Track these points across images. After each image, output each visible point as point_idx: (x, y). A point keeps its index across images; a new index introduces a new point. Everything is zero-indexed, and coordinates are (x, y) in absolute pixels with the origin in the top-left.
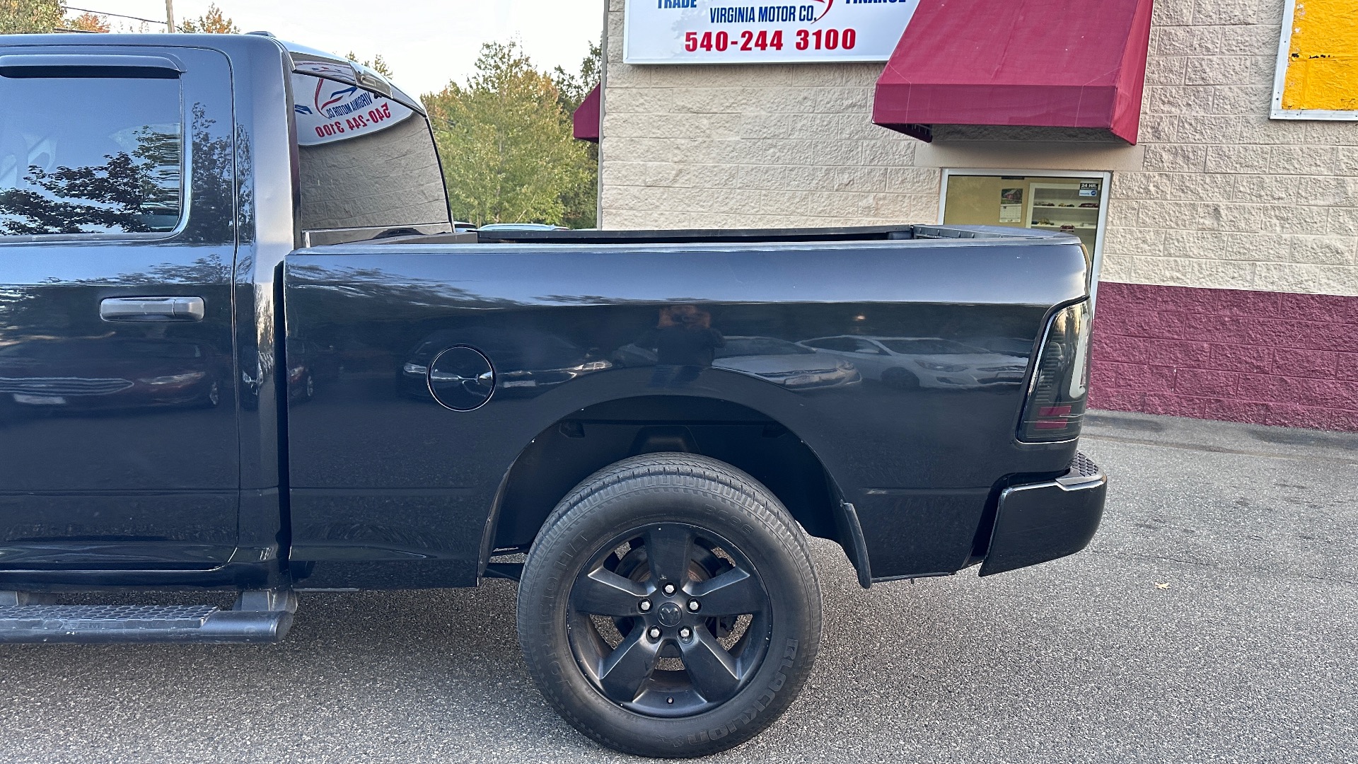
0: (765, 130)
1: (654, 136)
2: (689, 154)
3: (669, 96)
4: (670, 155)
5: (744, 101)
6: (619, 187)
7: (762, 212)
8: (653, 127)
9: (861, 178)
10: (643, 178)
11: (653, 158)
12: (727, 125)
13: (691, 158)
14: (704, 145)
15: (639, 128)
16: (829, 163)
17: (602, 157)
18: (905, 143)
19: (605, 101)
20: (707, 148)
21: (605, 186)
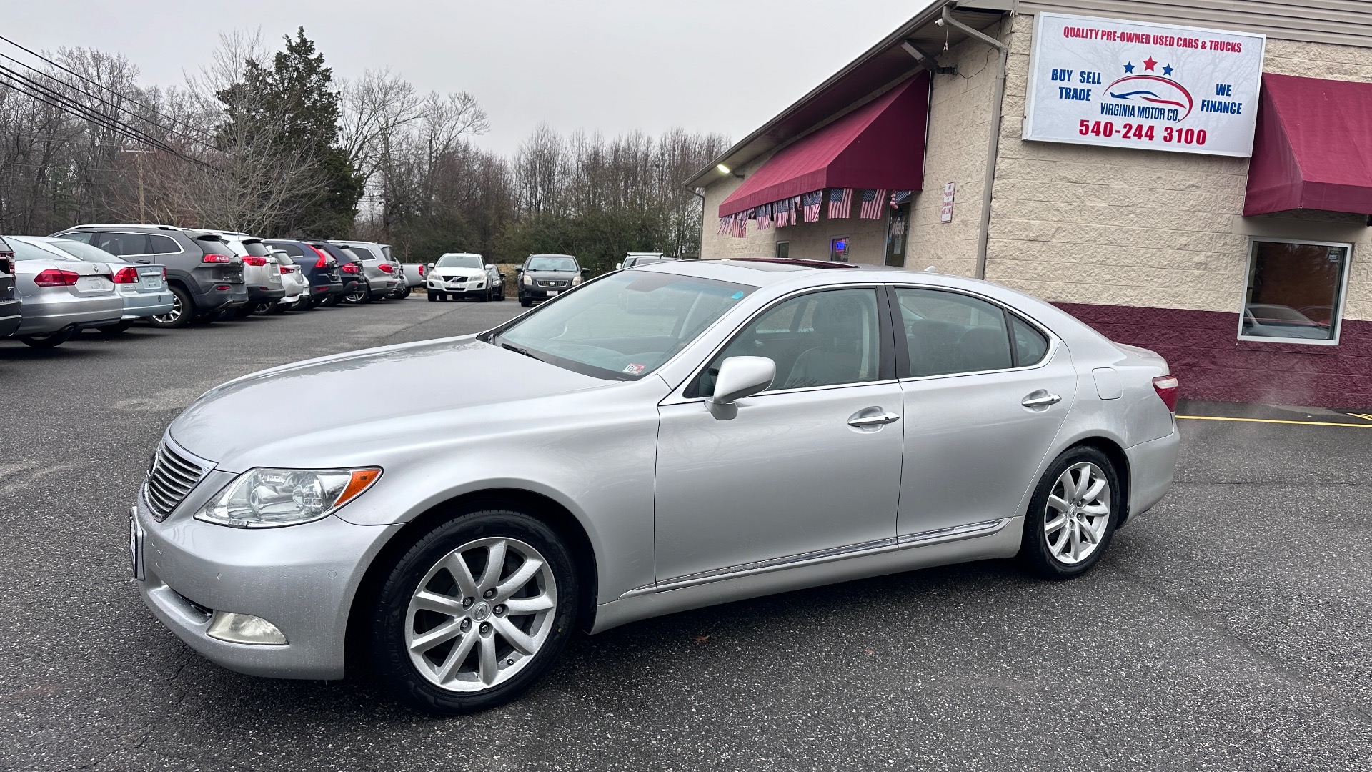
0: (1128, 200)
1: (1038, 199)
2: (1066, 215)
3: (1053, 168)
4: (1050, 215)
5: (1112, 176)
6: (1005, 240)
7: (1122, 264)
8: (1038, 192)
9: (1195, 240)
10: (1026, 233)
11: (1036, 217)
12: (1097, 194)
13: (1068, 219)
14: (1078, 209)
15: (1025, 192)
16: (1173, 228)
17: (991, 214)
18: (1227, 216)
19: (997, 168)
20: (1081, 211)
21: (991, 240)
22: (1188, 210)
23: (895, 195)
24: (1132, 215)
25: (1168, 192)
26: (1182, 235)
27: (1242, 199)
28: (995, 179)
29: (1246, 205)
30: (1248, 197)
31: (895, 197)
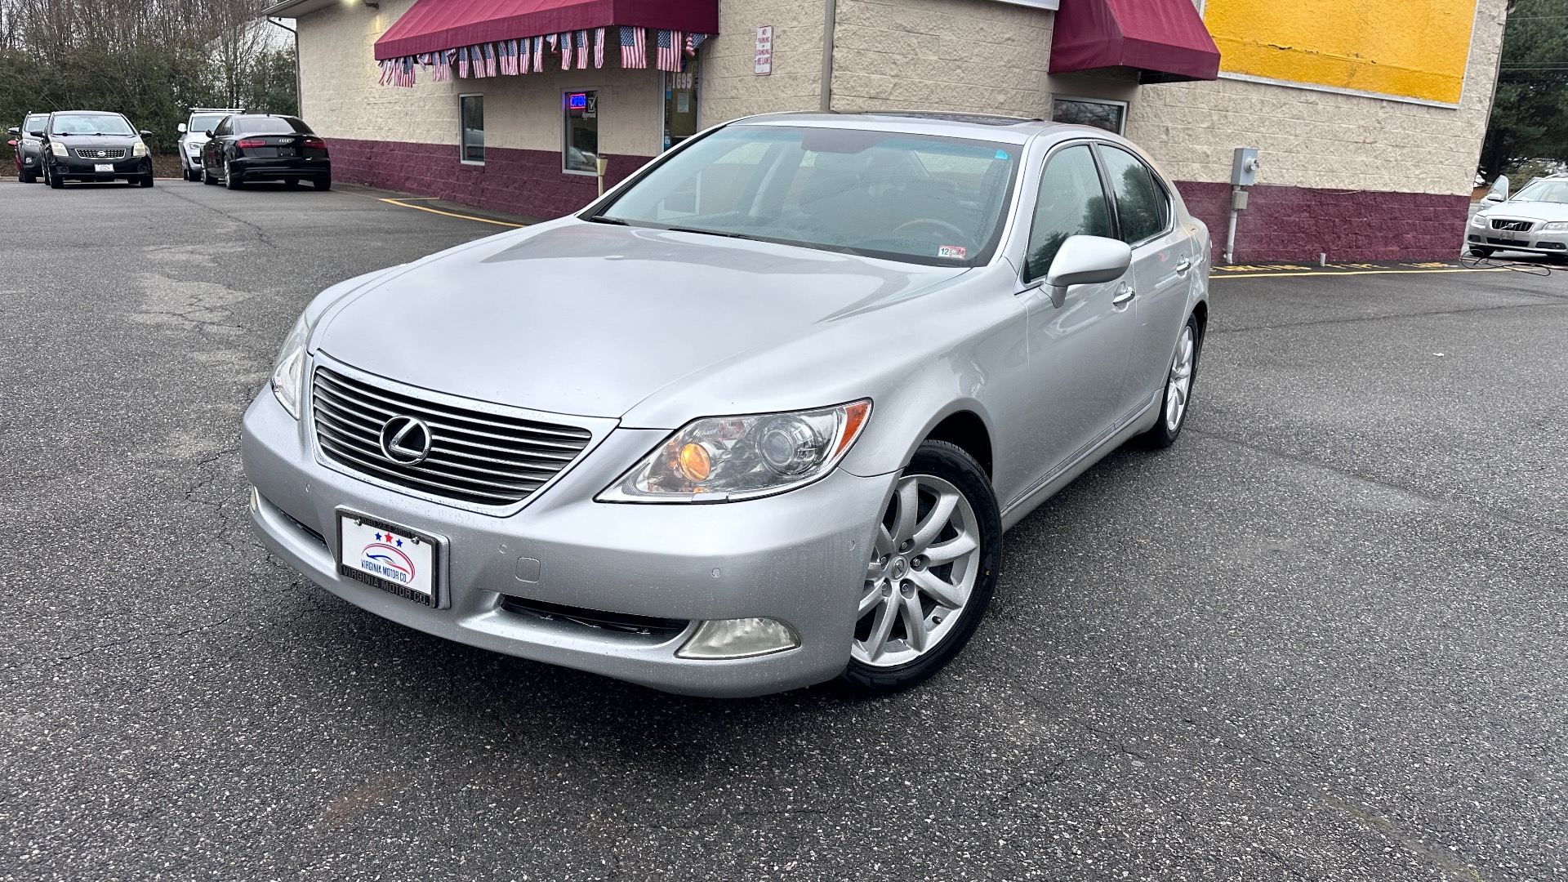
0: (955, 53)
1: (877, 50)
2: (902, 69)
3: (889, 13)
4: (888, 70)
5: (941, 26)
6: (848, 97)
8: (877, 41)
10: (866, 89)
11: (875, 71)
12: (929, 45)
13: (903, 73)
14: (913, 62)
15: (865, 41)
16: (993, 85)
17: (833, 66)
18: (1035, 72)
19: (838, 11)
20: (915, 64)
21: (835, 96)
22: (1005, 66)
23: (690, 39)
24: (959, 71)
25: (989, 45)
26: (1000, 92)
27: (1048, 55)
28: (836, 24)
29: (1052, 61)
30: (1054, 52)
31: (692, 42)
